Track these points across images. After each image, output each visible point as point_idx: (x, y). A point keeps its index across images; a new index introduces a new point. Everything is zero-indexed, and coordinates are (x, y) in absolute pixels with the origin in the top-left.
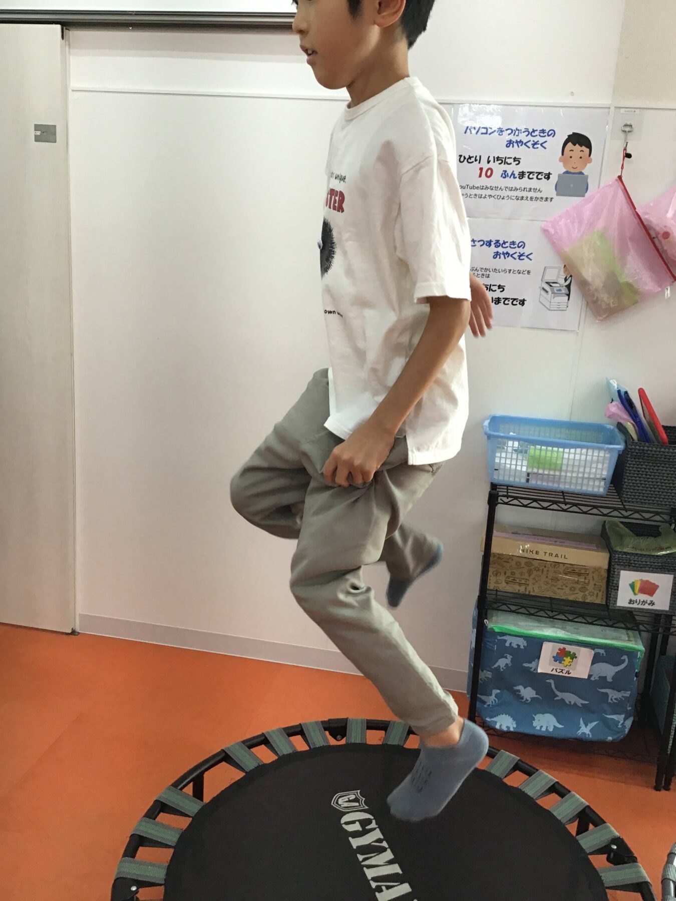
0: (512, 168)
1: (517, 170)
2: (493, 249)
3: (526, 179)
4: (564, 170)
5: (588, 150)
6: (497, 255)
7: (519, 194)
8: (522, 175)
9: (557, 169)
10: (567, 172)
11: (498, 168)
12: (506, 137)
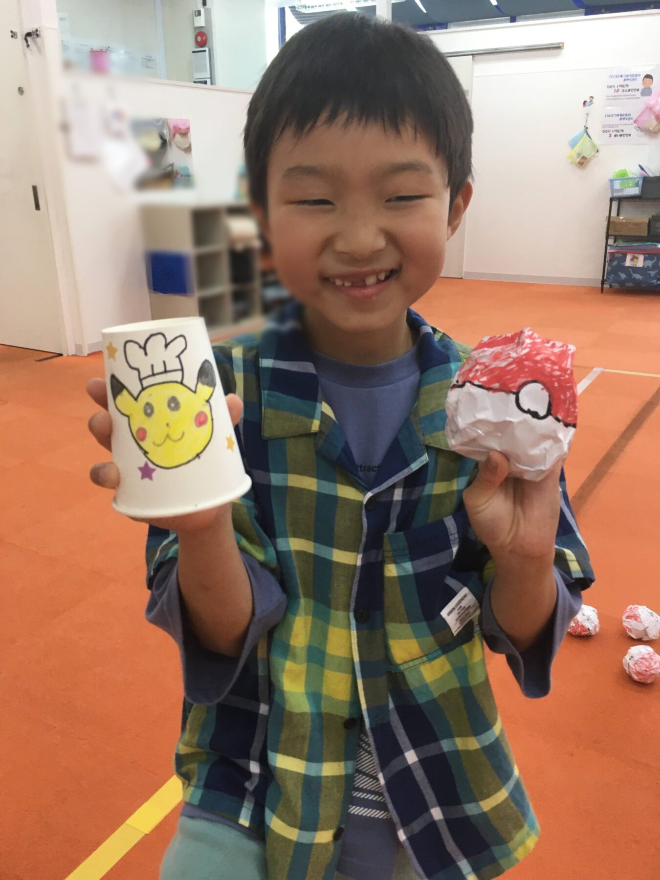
0: (625, 89)
1: (627, 88)
2: (619, 117)
3: (630, 92)
4: (643, 87)
5: (651, 80)
6: (621, 119)
7: (628, 97)
8: (629, 90)
9: (641, 87)
10: (645, 88)
11: (621, 89)
12: (623, 78)
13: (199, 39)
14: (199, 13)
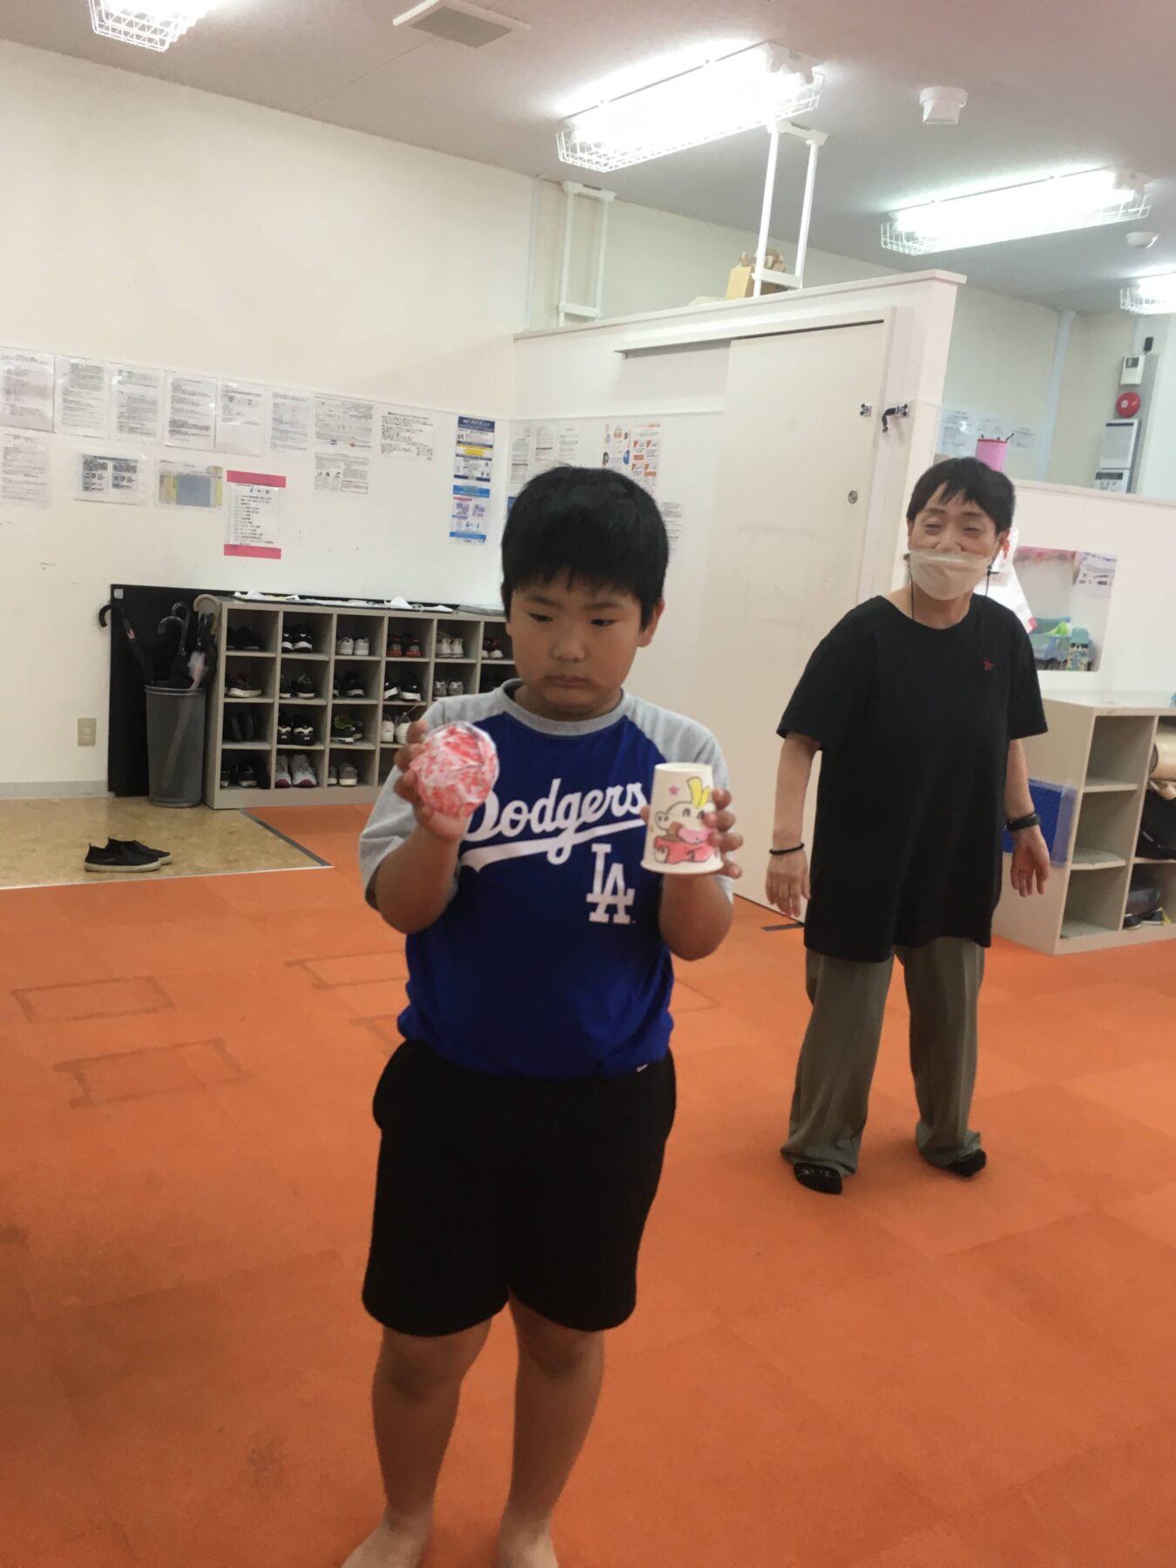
13: (1125, 404)
14: (1135, 363)
